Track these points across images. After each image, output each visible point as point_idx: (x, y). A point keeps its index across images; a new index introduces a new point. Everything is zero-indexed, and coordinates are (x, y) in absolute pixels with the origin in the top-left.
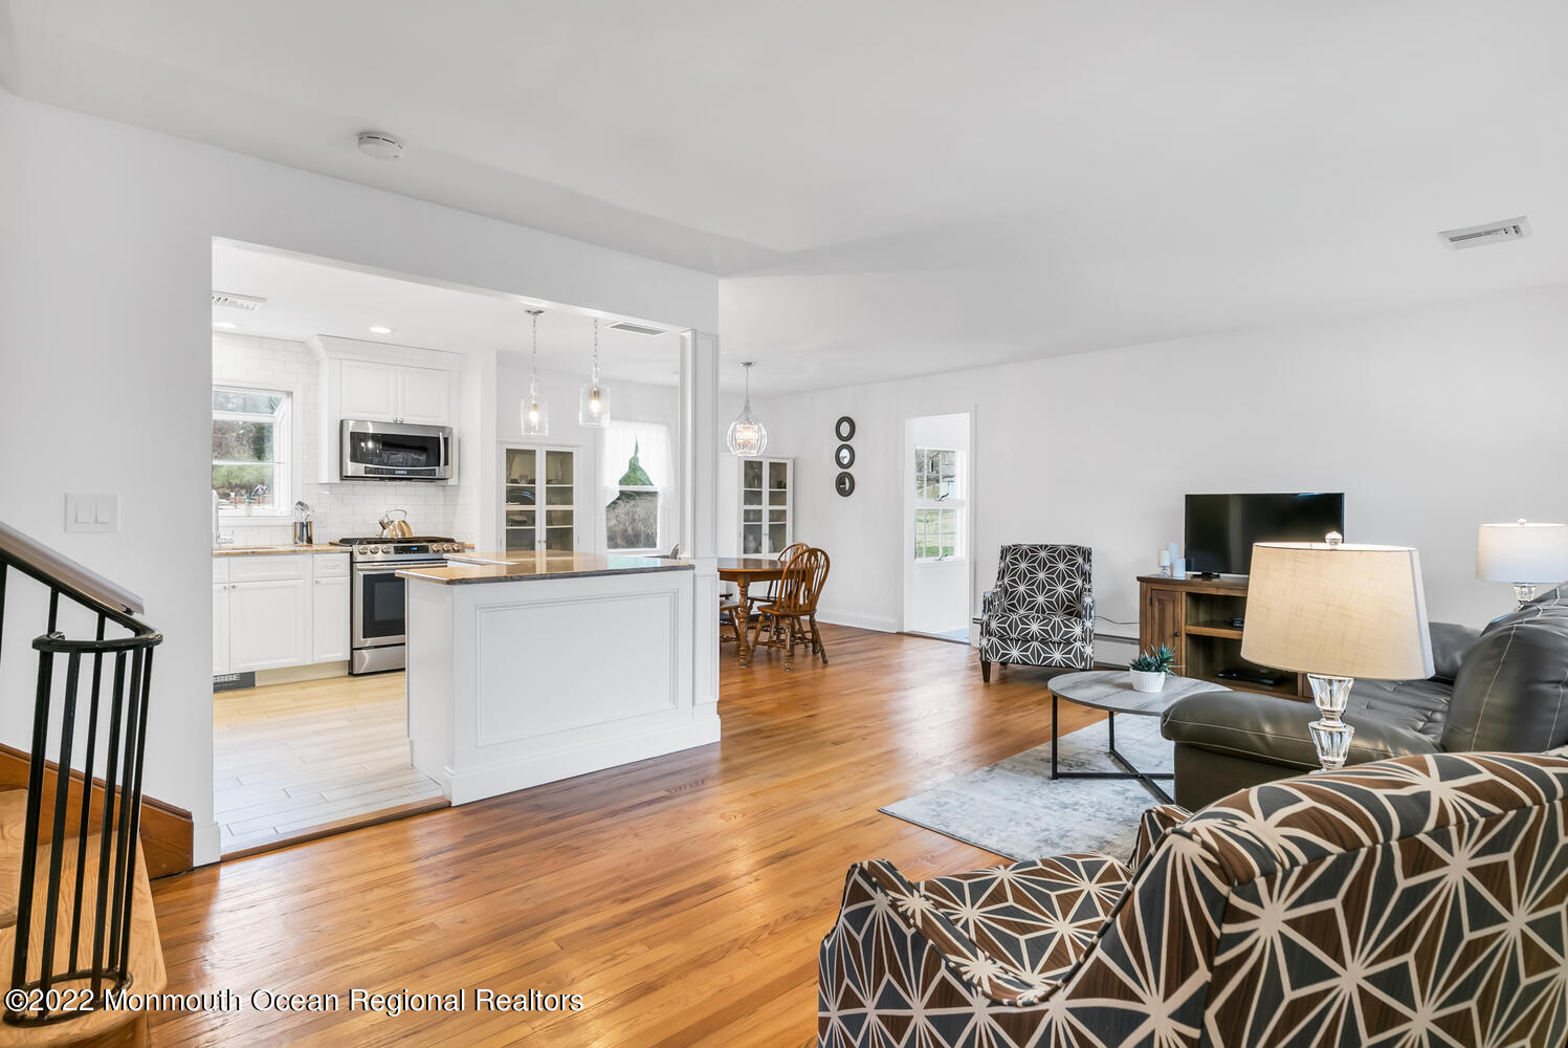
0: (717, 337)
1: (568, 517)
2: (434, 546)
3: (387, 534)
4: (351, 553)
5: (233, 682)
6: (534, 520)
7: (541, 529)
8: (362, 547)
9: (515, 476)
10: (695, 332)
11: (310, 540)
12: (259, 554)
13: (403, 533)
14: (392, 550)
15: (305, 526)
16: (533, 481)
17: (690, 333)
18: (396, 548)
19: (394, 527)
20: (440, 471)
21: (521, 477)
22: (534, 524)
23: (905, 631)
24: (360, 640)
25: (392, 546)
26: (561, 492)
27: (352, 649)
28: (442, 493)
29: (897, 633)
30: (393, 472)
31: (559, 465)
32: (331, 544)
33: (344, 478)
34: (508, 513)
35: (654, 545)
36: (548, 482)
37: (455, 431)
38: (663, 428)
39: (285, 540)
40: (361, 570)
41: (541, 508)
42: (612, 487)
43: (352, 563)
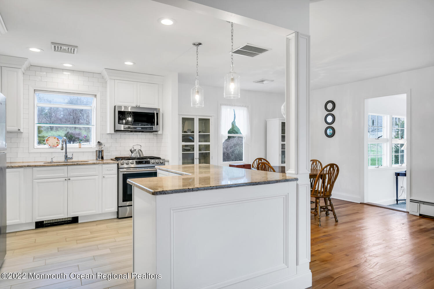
0: (309, 37)
1: (207, 147)
2: (152, 161)
3: (133, 155)
4: (118, 164)
5: (69, 221)
6: (193, 149)
7: (196, 153)
8: (122, 161)
9: (186, 130)
10: (297, 34)
11: (102, 158)
12: (80, 165)
13: (140, 155)
14: (135, 163)
15: (101, 152)
16: (193, 132)
17: (294, 34)
18: (136, 162)
19: (136, 152)
20: (155, 127)
21: (188, 130)
22: (193, 150)
23: (365, 202)
24: (121, 203)
25: (135, 161)
26: (205, 137)
27: (118, 207)
28: (156, 138)
29: (360, 203)
30: (136, 128)
31: (204, 125)
32: (112, 160)
33: (116, 131)
34: (183, 146)
35: (242, 160)
36: (199, 132)
37: (161, 111)
38: (246, 109)
39: (92, 158)
40: (121, 172)
41: (196, 143)
42: (225, 134)
43: (118, 168)
